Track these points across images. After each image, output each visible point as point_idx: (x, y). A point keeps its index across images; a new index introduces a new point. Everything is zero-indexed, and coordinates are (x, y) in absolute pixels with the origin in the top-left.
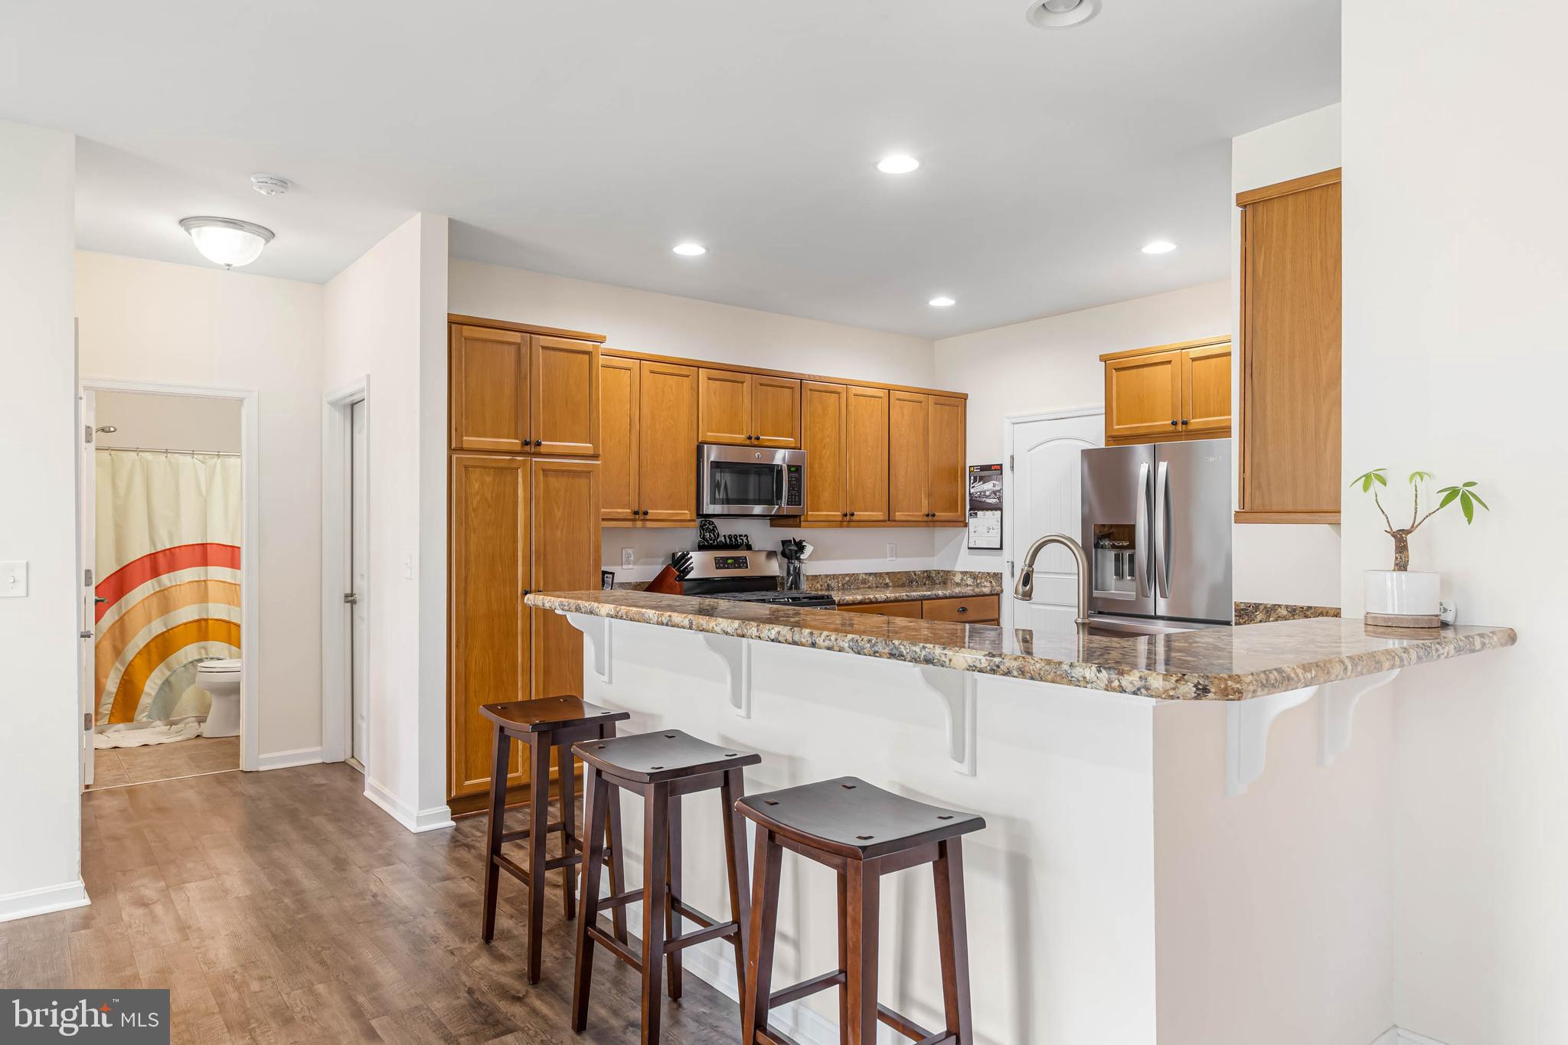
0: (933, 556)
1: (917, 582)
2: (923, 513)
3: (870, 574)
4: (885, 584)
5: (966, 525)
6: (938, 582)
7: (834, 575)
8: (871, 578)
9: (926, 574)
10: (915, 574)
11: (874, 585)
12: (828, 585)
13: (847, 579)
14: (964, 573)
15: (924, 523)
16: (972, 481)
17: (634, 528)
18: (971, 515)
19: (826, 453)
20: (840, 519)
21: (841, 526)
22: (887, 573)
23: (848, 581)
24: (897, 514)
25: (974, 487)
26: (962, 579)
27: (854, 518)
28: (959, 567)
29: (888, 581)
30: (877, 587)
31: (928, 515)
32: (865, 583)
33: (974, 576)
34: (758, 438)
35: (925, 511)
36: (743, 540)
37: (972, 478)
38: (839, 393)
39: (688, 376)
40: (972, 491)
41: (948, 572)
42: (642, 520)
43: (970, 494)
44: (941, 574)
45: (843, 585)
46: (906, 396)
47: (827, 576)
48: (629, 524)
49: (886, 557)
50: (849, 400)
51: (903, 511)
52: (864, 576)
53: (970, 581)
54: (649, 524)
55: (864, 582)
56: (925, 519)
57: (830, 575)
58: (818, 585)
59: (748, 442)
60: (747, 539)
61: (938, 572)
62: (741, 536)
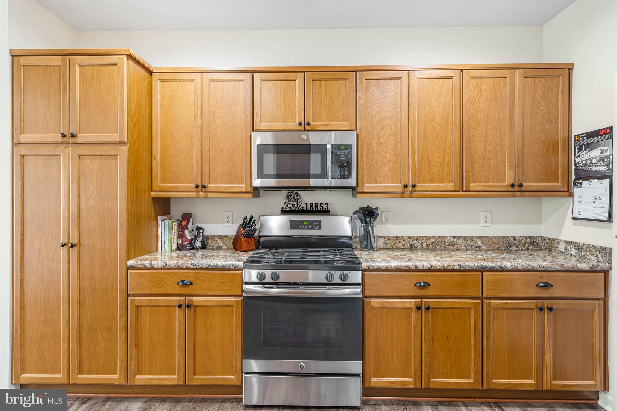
0: (541, 223)
1: (517, 246)
2: (507, 183)
3: (459, 238)
4: (477, 247)
5: (571, 195)
6: (543, 247)
7: (417, 237)
8: (460, 241)
9: (529, 240)
10: (515, 240)
11: (463, 247)
12: (411, 245)
13: (432, 240)
14: (568, 243)
15: (510, 194)
16: (577, 151)
17: (198, 197)
18: (575, 185)
19: (384, 134)
20: (401, 189)
21: (402, 196)
22: (479, 238)
23: (434, 243)
24: (471, 184)
25: (579, 156)
26: (566, 249)
27: (417, 189)
28: (565, 236)
29: (480, 244)
30: (467, 249)
31: (513, 186)
32: (453, 245)
33: (579, 247)
34: (308, 124)
35: (509, 180)
36: (323, 207)
37: (578, 147)
38: (399, 79)
39: (243, 80)
40: (577, 160)
41: (553, 240)
42: (204, 192)
43: (575, 163)
44: (547, 241)
45: (427, 246)
46: (485, 73)
47: (410, 238)
48: (194, 195)
49: (480, 223)
50: (411, 84)
51: (480, 182)
52: (452, 239)
53: (574, 252)
54: (210, 195)
55: (451, 244)
56: (510, 189)
57: (413, 237)
58: (401, 245)
59: (300, 128)
60: (327, 207)
61: (544, 239)
62: (322, 204)
